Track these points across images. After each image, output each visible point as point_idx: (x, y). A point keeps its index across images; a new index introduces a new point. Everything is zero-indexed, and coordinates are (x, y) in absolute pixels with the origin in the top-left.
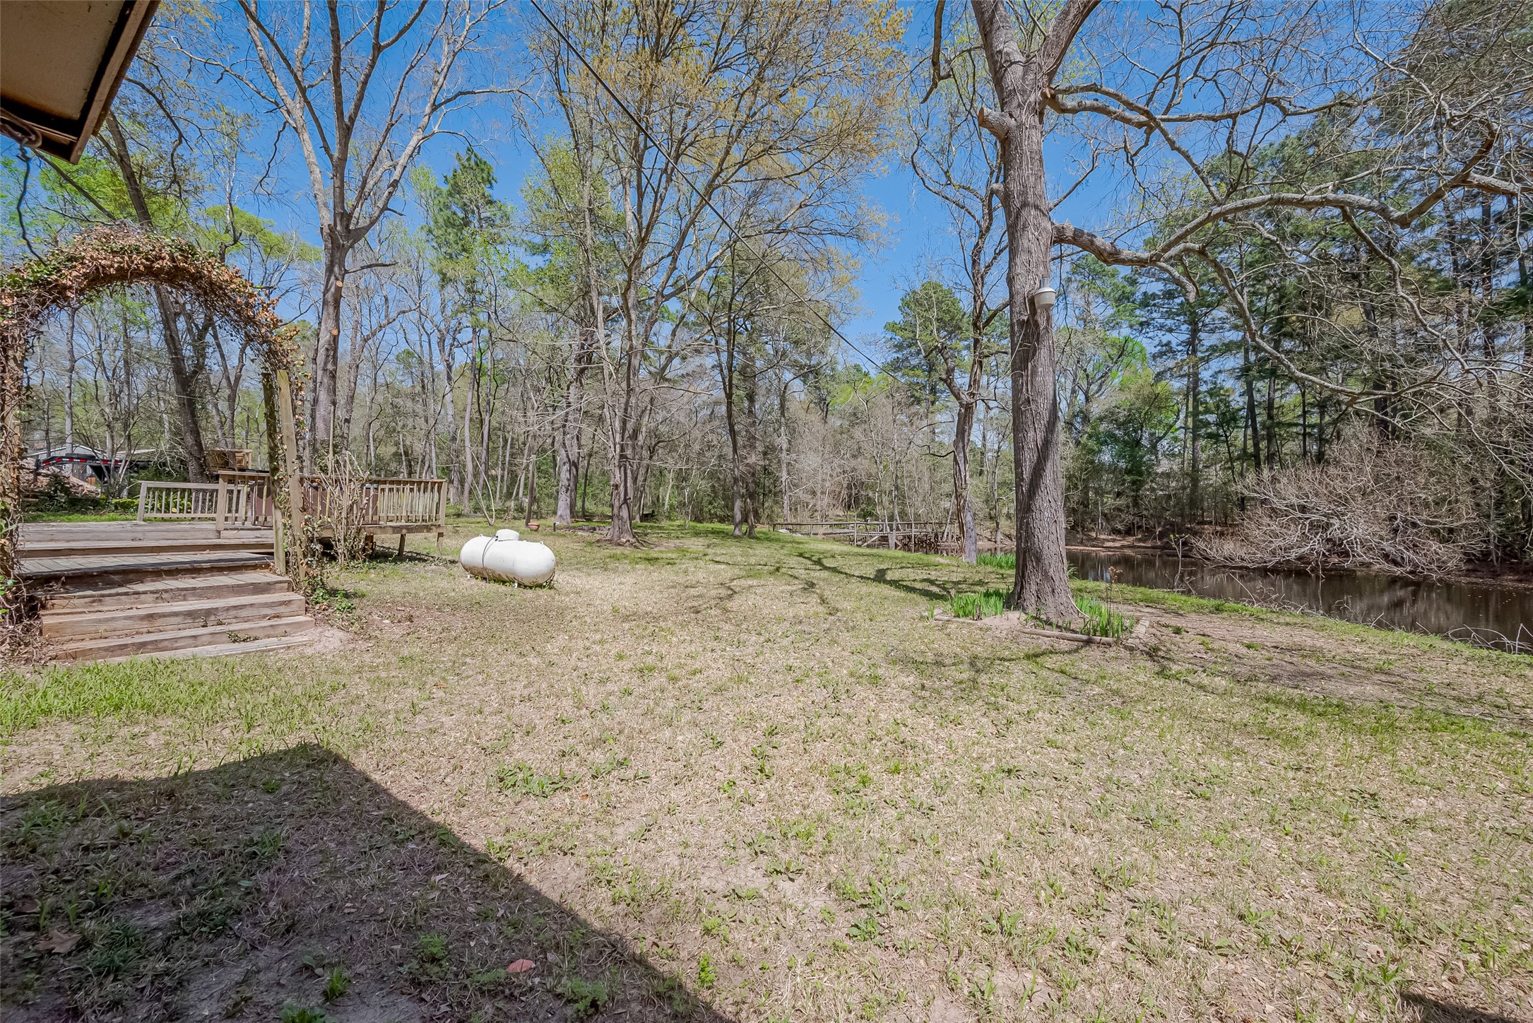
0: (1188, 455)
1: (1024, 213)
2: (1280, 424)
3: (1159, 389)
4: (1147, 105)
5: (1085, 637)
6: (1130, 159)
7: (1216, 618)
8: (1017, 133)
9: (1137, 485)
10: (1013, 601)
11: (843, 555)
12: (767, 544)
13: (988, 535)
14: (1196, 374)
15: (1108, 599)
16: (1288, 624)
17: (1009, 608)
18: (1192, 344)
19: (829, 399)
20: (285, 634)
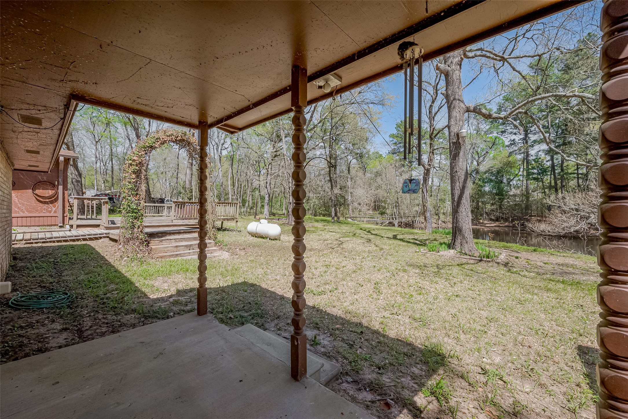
0: (524, 187)
1: (454, 102)
2: (567, 174)
3: (510, 159)
4: (503, 54)
5: (480, 259)
6: (496, 71)
7: (534, 254)
8: (451, 73)
9: (501, 200)
10: (450, 246)
11: (378, 229)
12: (345, 225)
13: (435, 221)
14: (527, 152)
15: (490, 247)
16: (564, 256)
17: (450, 248)
18: (525, 139)
19: (366, 166)
20: (212, 253)
